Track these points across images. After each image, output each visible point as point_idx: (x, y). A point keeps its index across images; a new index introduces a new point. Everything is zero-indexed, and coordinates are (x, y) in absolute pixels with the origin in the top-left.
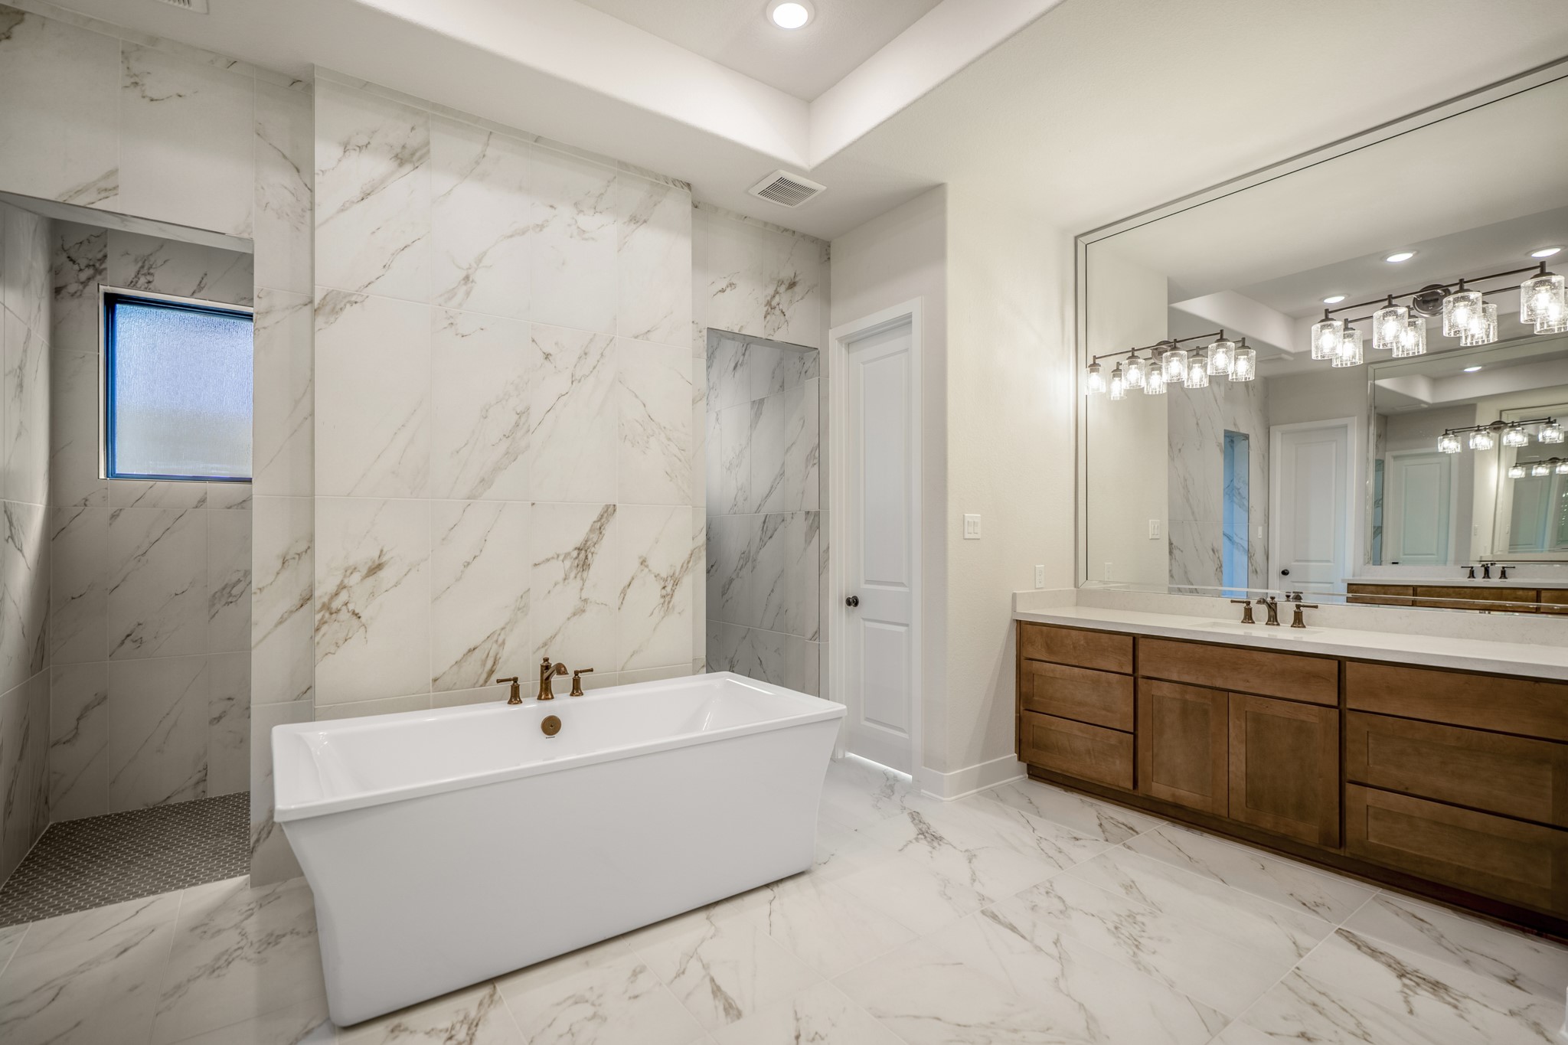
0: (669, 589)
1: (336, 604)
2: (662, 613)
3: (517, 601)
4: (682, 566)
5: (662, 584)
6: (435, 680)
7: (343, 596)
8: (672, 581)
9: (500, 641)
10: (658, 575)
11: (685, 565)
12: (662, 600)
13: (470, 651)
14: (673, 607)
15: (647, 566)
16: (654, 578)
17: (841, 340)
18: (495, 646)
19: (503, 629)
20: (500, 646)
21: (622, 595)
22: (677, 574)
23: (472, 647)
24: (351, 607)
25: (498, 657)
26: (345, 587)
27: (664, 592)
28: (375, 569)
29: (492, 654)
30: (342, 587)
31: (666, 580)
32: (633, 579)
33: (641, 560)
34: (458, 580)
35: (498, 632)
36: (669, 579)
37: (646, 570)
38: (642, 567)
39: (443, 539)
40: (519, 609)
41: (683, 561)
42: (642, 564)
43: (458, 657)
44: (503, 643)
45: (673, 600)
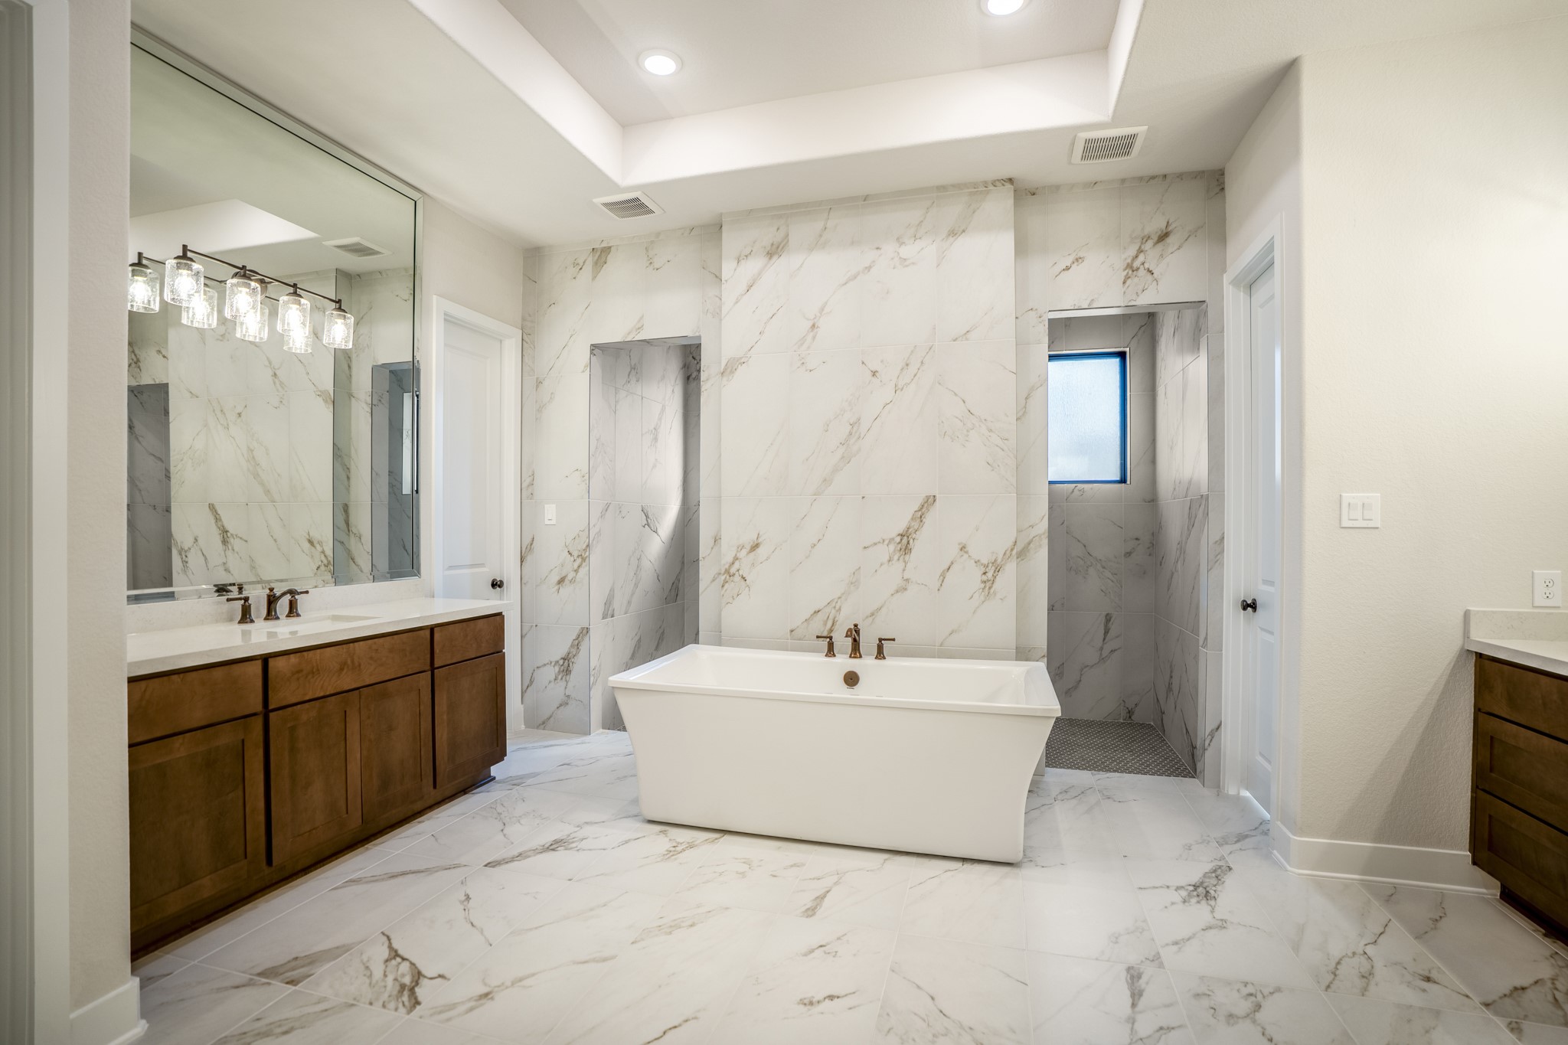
0: (990, 575)
1: (733, 570)
2: (982, 598)
3: (850, 576)
4: (1005, 554)
5: (983, 570)
6: (792, 631)
7: (737, 565)
8: (993, 568)
9: (837, 607)
10: (979, 561)
11: (1008, 552)
12: (983, 585)
13: (815, 612)
14: (995, 593)
15: (967, 552)
16: (975, 564)
17: (1236, 282)
18: (833, 611)
19: (839, 598)
20: (837, 611)
21: (942, 578)
22: (999, 560)
23: (817, 610)
24: (741, 572)
25: (836, 619)
26: (737, 559)
27: (985, 578)
28: (755, 547)
29: (831, 617)
30: (736, 559)
31: (987, 566)
32: (952, 563)
33: (961, 546)
34: (807, 557)
35: (836, 600)
36: (991, 565)
37: (966, 556)
38: (962, 553)
39: (798, 526)
40: (852, 583)
41: (1005, 549)
42: (961, 550)
43: (808, 617)
44: (840, 609)
45: (995, 586)
